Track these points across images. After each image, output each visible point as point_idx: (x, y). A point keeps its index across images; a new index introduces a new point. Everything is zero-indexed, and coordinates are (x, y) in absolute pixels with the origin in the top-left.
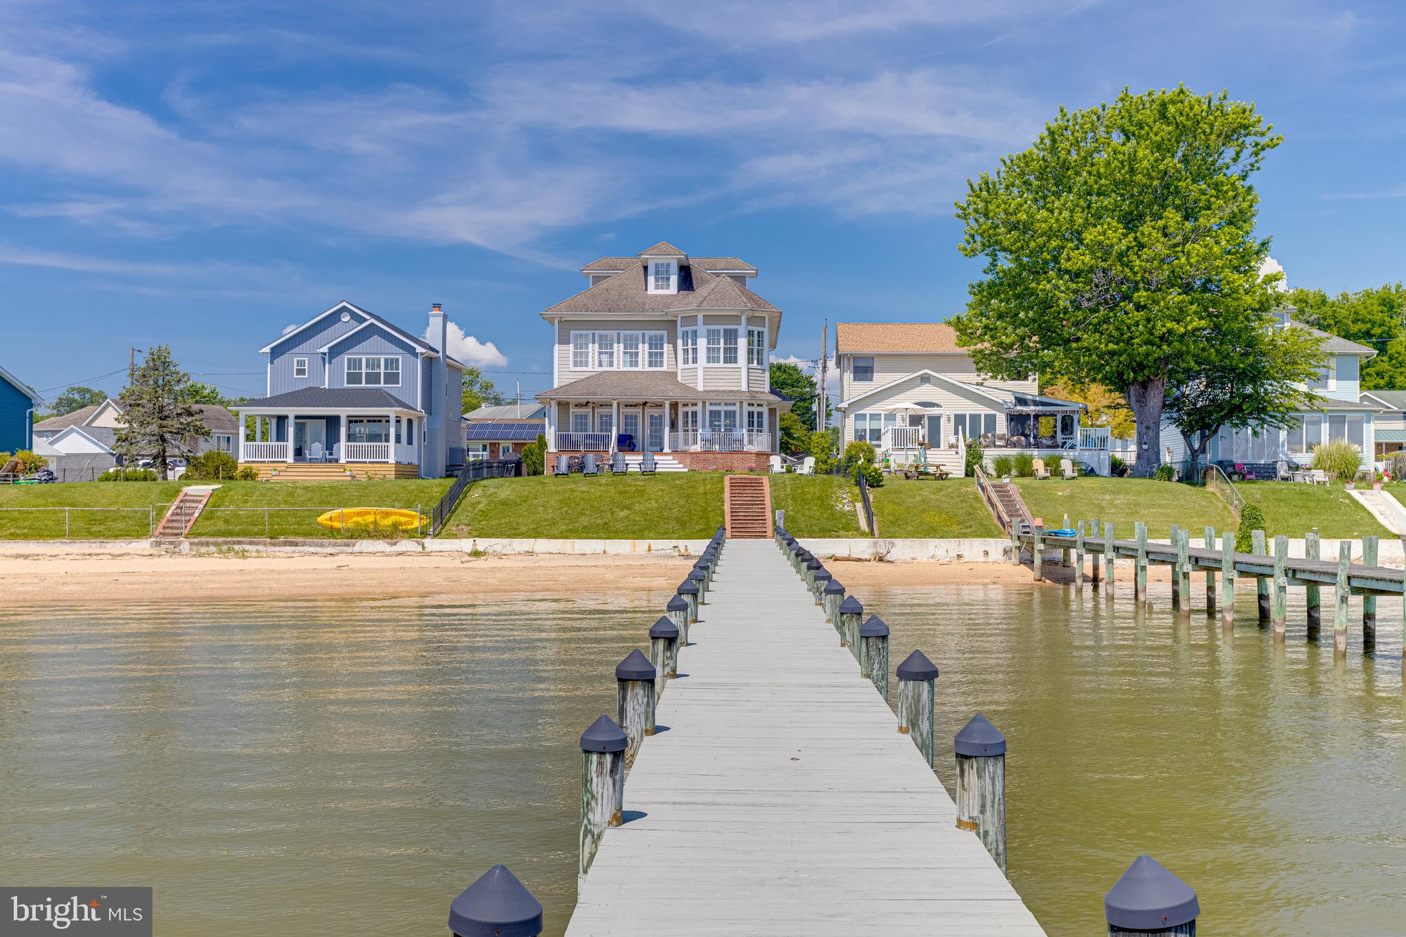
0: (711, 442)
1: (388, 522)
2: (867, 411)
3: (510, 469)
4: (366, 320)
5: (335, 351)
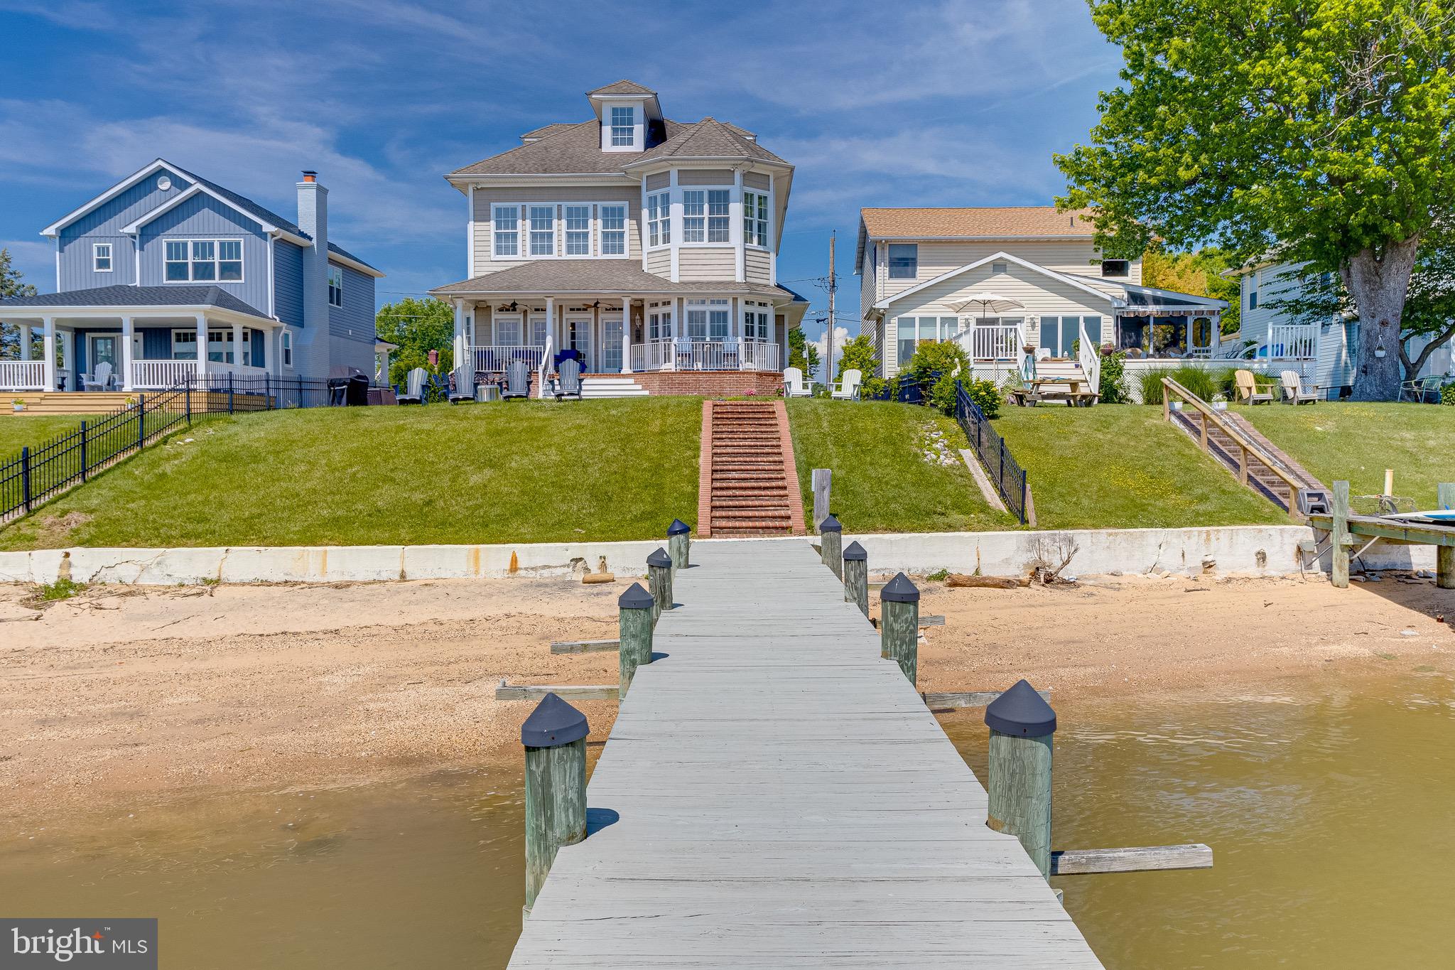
0: (691, 357)
2: (917, 313)
3: (338, 394)
4: (189, 185)
5: (148, 232)
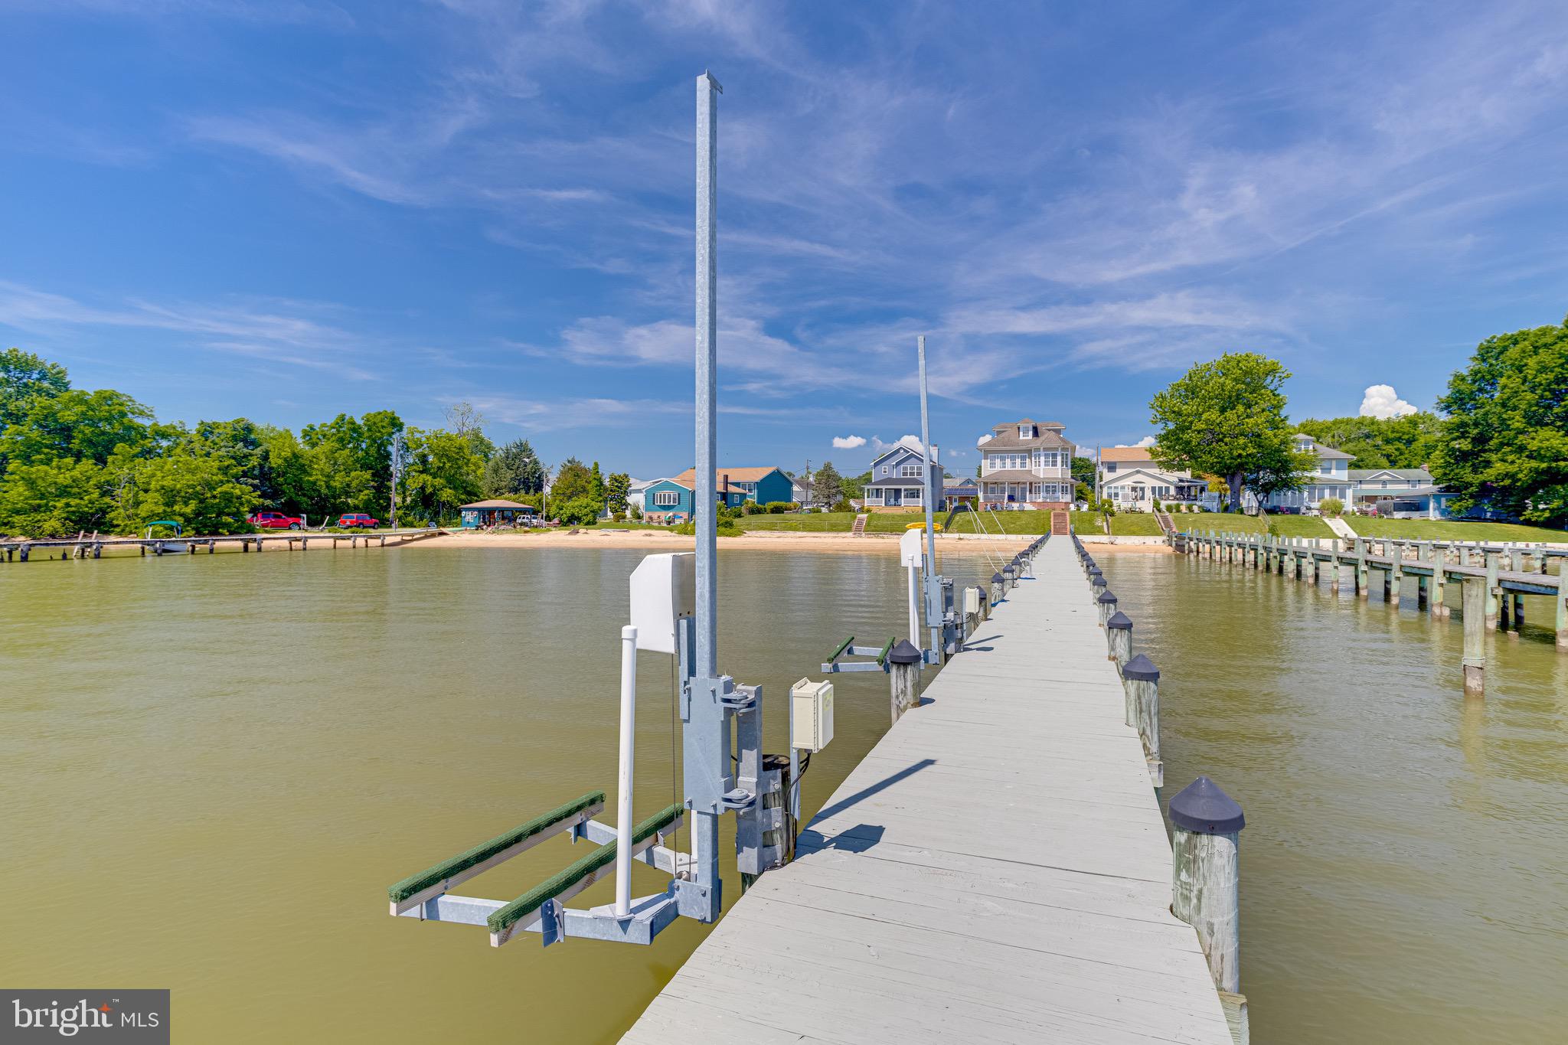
0: (1046, 498)
4: (909, 452)
5: (898, 464)
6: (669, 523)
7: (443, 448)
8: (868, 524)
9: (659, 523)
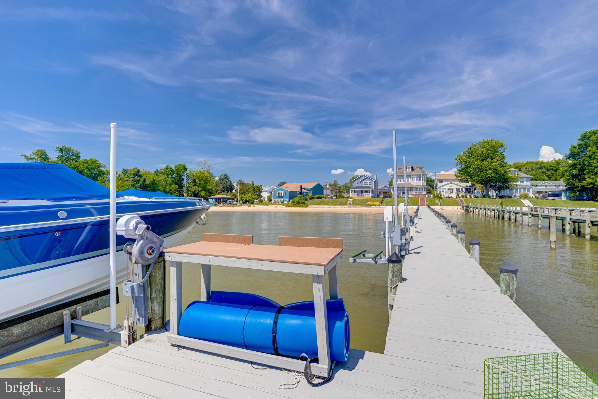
0: (417, 193)
1: (375, 204)
2: (441, 188)
4: (366, 177)
5: (362, 181)
6: (282, 203)
7: (201, 177)
8: (353, 203)
9: (279, 203)
